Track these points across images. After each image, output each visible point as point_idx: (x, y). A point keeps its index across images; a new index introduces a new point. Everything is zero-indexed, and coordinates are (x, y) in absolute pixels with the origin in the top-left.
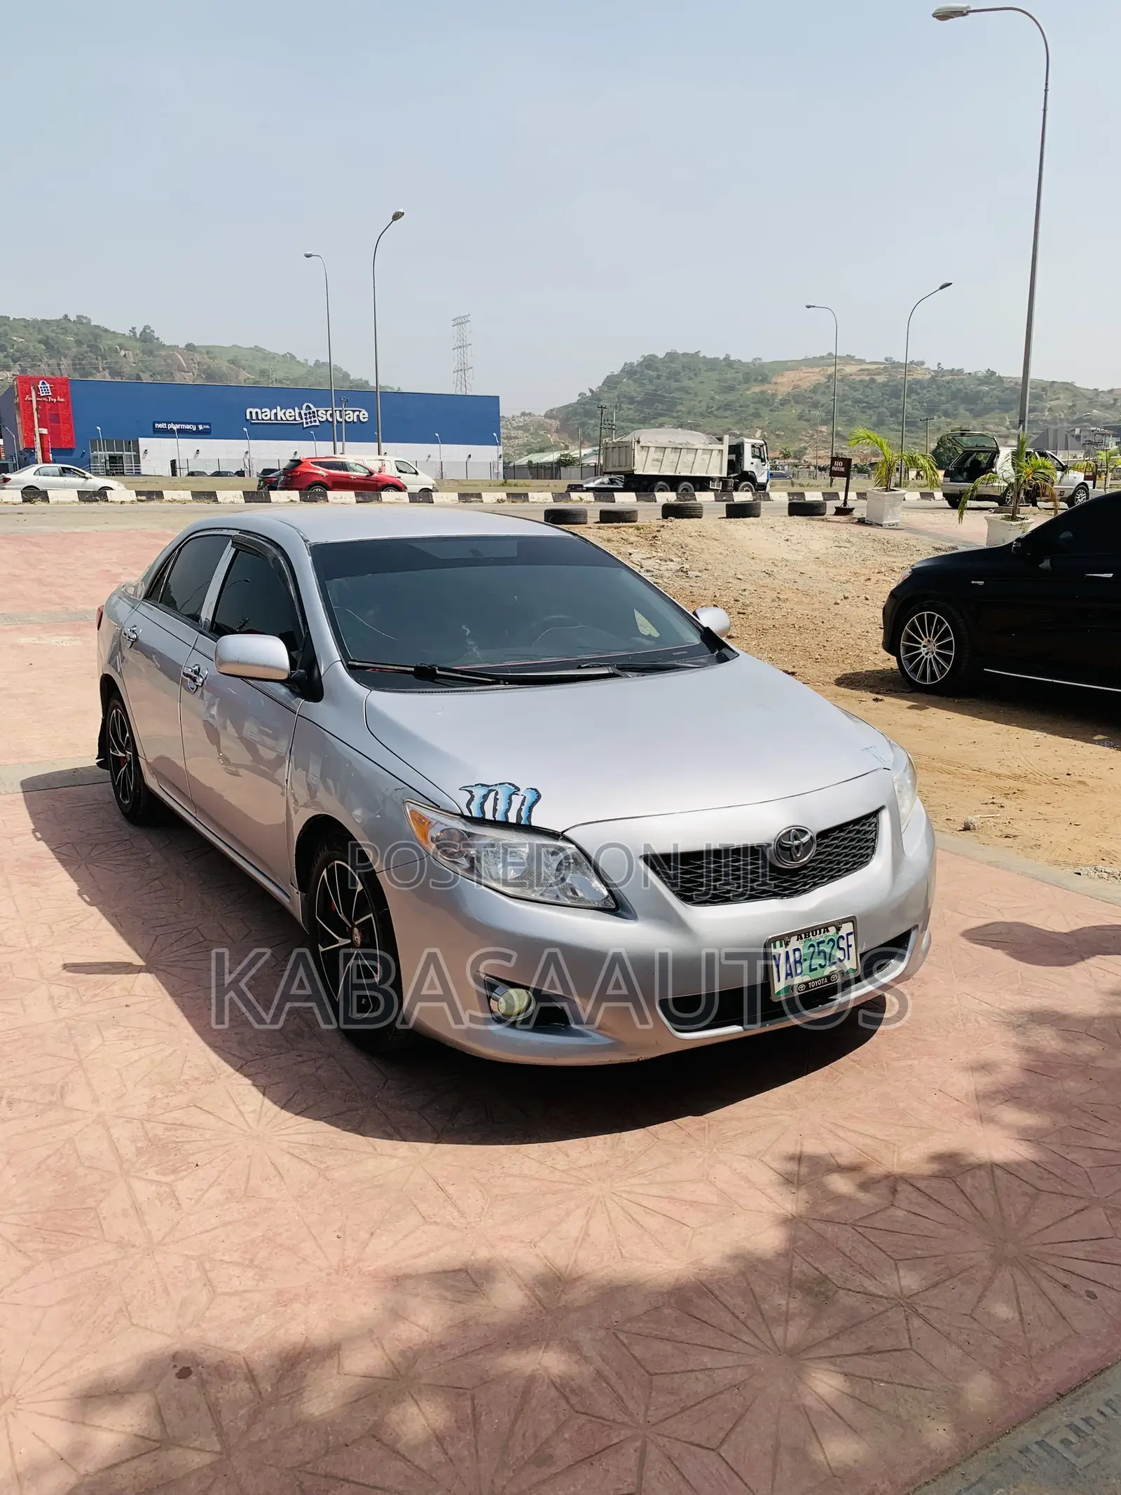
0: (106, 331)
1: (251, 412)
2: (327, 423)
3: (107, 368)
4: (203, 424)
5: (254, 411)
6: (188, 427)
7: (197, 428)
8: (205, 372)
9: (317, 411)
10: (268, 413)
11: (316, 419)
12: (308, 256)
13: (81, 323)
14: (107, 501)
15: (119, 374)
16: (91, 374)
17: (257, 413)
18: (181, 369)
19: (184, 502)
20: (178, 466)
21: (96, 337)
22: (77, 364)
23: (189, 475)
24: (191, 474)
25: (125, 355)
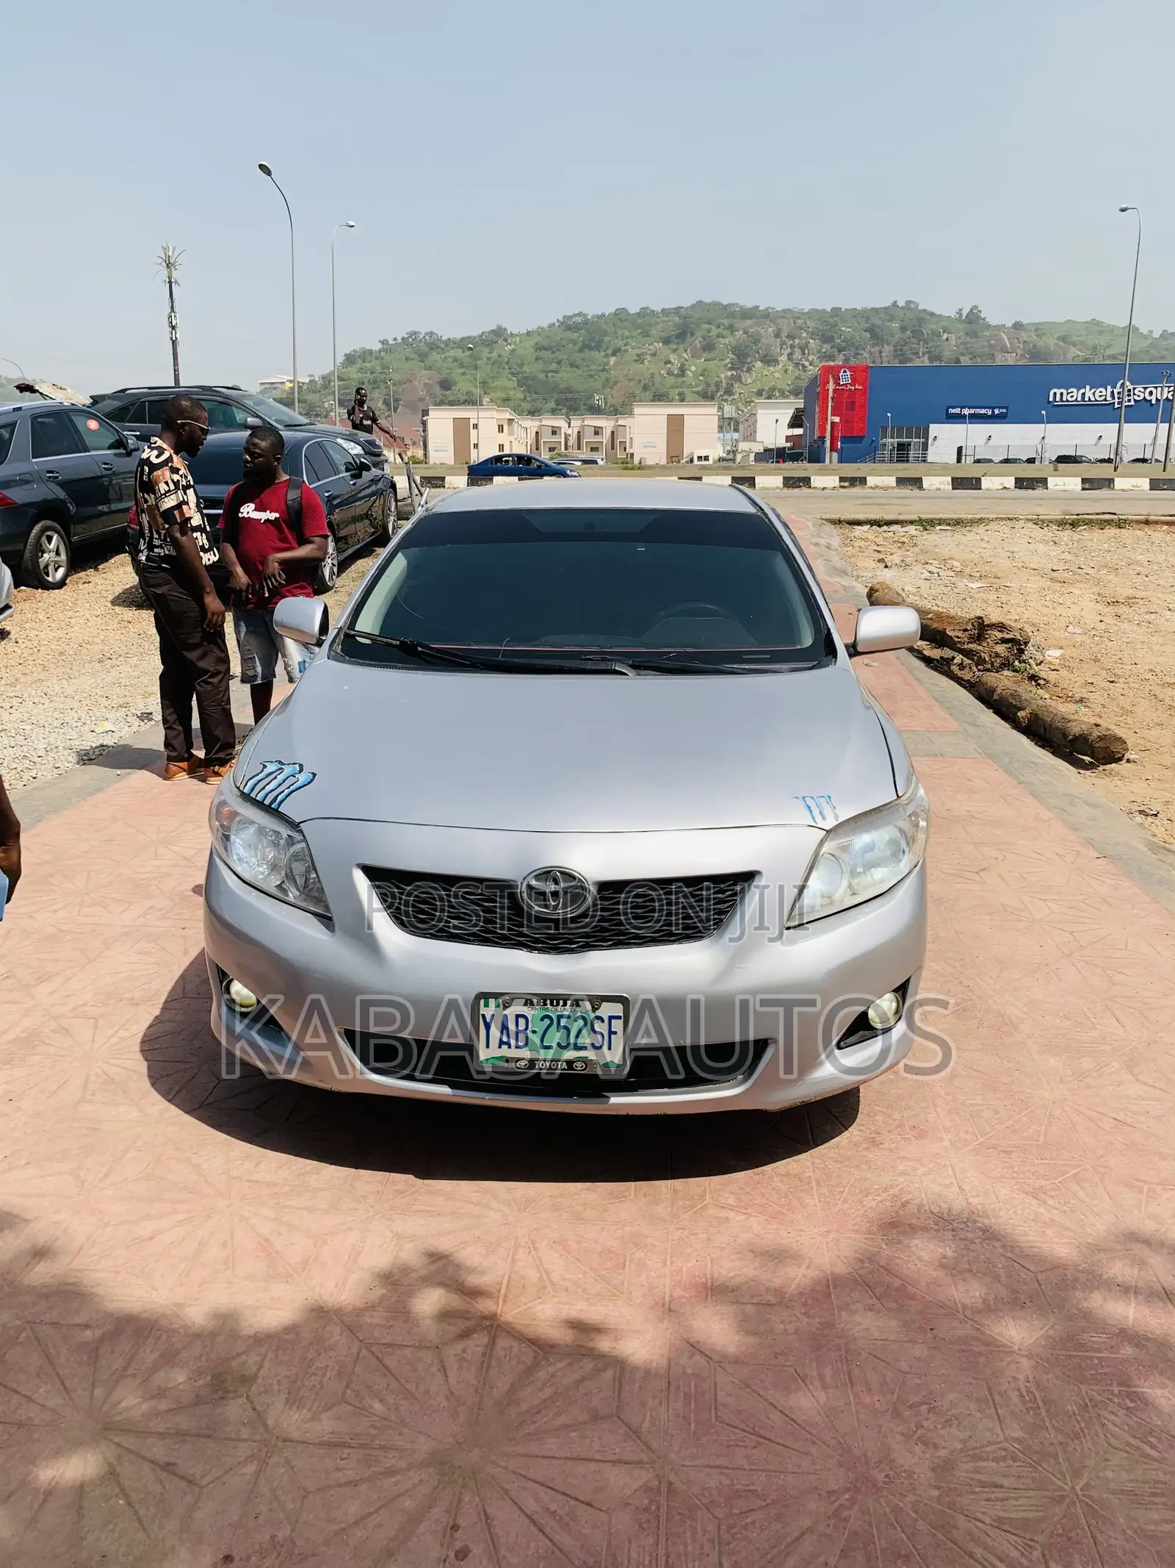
0: (932, 314)
1: (1055, 394)
2: (1143, 402)
3: (927, 352)
4: (1000, 408)
5: (1058, 392)
6: (983, 411)
7: (993, 412)
8: (1030, 352)
9: (1134, 389)
10: (1075, 394)
11: (1131, 398)
12: (1123, 210)
13: (909, 309)
14: (810, 487)
15: (939, 358)
16: (910, 360)
17: (1062, 394)
18: (1004, 350)
19: (886, 488)
20: (964, 454)
21: (921, 320)
22: (899, 353)
23: (975, 462)
24: (978, 461)
25: (947, 339)
